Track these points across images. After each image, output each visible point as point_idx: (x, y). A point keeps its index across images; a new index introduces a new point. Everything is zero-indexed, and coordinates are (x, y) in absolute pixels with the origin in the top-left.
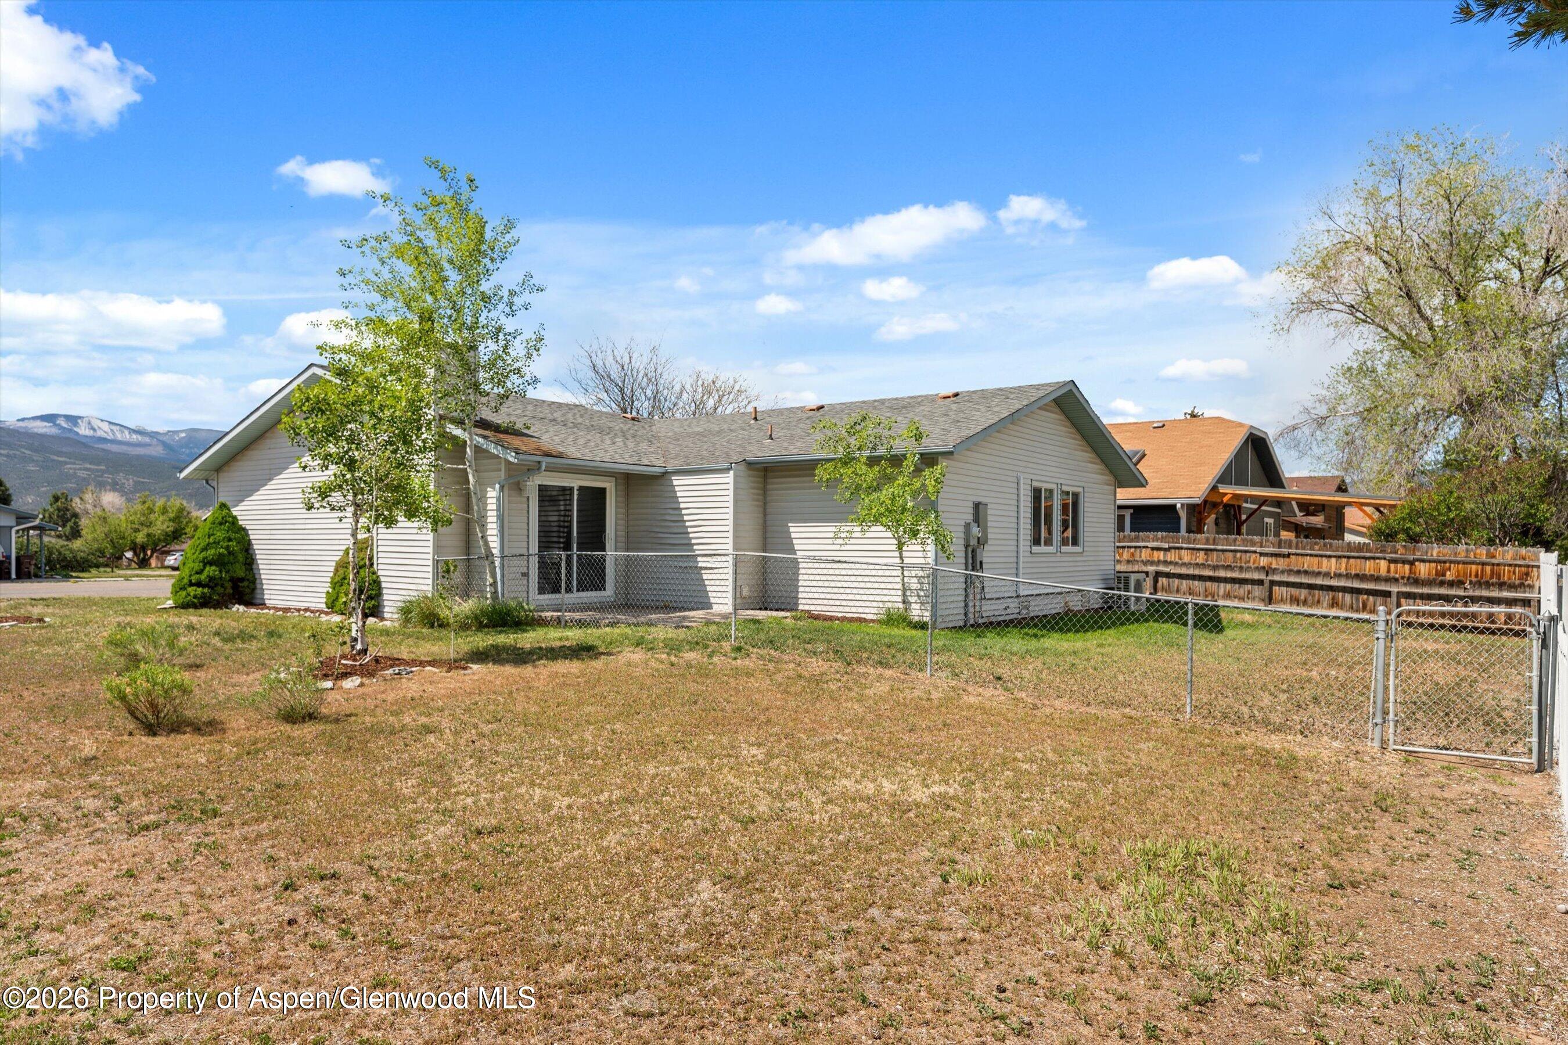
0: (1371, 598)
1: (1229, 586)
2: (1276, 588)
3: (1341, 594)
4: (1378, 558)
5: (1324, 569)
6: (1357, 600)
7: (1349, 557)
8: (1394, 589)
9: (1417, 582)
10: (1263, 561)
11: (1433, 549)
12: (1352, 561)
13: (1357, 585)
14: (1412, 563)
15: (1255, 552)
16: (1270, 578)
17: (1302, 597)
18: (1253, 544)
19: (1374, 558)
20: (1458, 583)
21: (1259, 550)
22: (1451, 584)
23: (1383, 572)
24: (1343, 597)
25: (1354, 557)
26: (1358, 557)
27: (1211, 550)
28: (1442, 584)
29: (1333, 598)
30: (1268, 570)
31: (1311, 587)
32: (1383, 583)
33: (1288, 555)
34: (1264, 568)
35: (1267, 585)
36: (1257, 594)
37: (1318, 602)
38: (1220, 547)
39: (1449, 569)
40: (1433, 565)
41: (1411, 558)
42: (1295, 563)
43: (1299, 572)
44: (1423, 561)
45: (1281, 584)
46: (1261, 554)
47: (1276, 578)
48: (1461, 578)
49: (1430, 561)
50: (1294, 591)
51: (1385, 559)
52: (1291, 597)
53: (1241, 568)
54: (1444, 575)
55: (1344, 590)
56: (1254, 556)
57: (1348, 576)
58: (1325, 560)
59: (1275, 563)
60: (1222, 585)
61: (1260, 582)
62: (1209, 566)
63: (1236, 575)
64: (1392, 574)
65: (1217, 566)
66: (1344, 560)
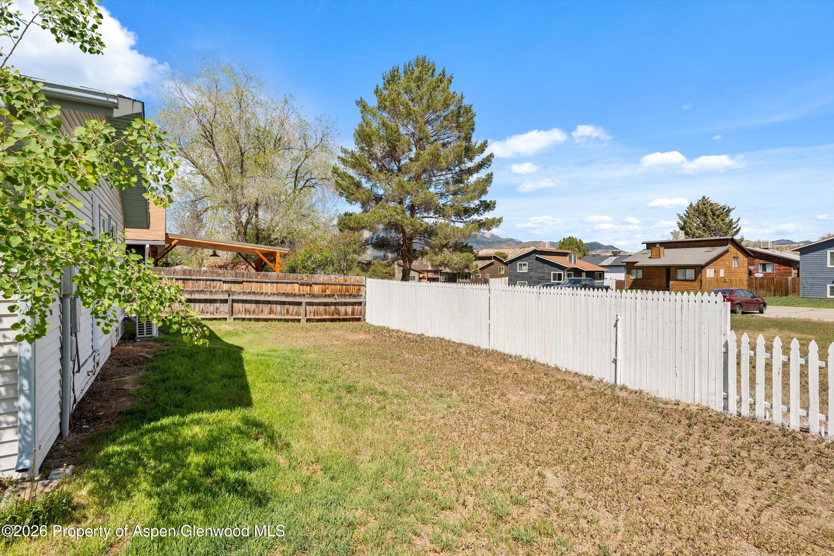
0: (291, 306)
1: (202, 305)
2: (235, 305)
3: (275, 305)
4: (294, 283)
5: (264, 291)
6: (284, 308)
7: (278, 283)
8: (304, 300)
9: (314, 296)
10: (226, 287)
11: (320, 277)
12: (279, 285)
13: (283, 299)
14: (311, 285)
15: (220, 280)
16: (231, 298)
17: (252, 309)
18: (219, 275)
19: (291, 283)
20: (331, 296)
21: (223, 279)
22: (329, 296)
23: (297, 292)
24: (276, 307)
25: (281, 283)
26: (283, 283)
27: (187, 280)
28: (325, 296)
29: (270, 309)
30: (229, 292)
31: (257, 302)
32: (297, 298)
33: (242, 283)
34: (227, 291)
35: (230, 302)
36: (222, 309)
37: (262, 311)
38: (194, 277)
39: (328, 288)
40: (321, 286)
41: (311, 282)
42: (247, 287)
43: (249, 293)
44: (316, 284)
45: (238, 301)
46: (224, 282)
47: (236, 297)
48: (333, 293)
49: (319, 284)
50: (248, 306)
51: (298, 283)
52: (245, 309)
53: (211, 292)
54: (325, 292)
55: (277, 303)
56: (219, 283)
57: (278, 294)
58: (264, 285)
59: (236, 288)
60: (197, 304)
61: (226, 301)
62: (187, 291)
63: (208, 297)
64: (301, 293)
65: (193, 291)
66: (275, 285)
